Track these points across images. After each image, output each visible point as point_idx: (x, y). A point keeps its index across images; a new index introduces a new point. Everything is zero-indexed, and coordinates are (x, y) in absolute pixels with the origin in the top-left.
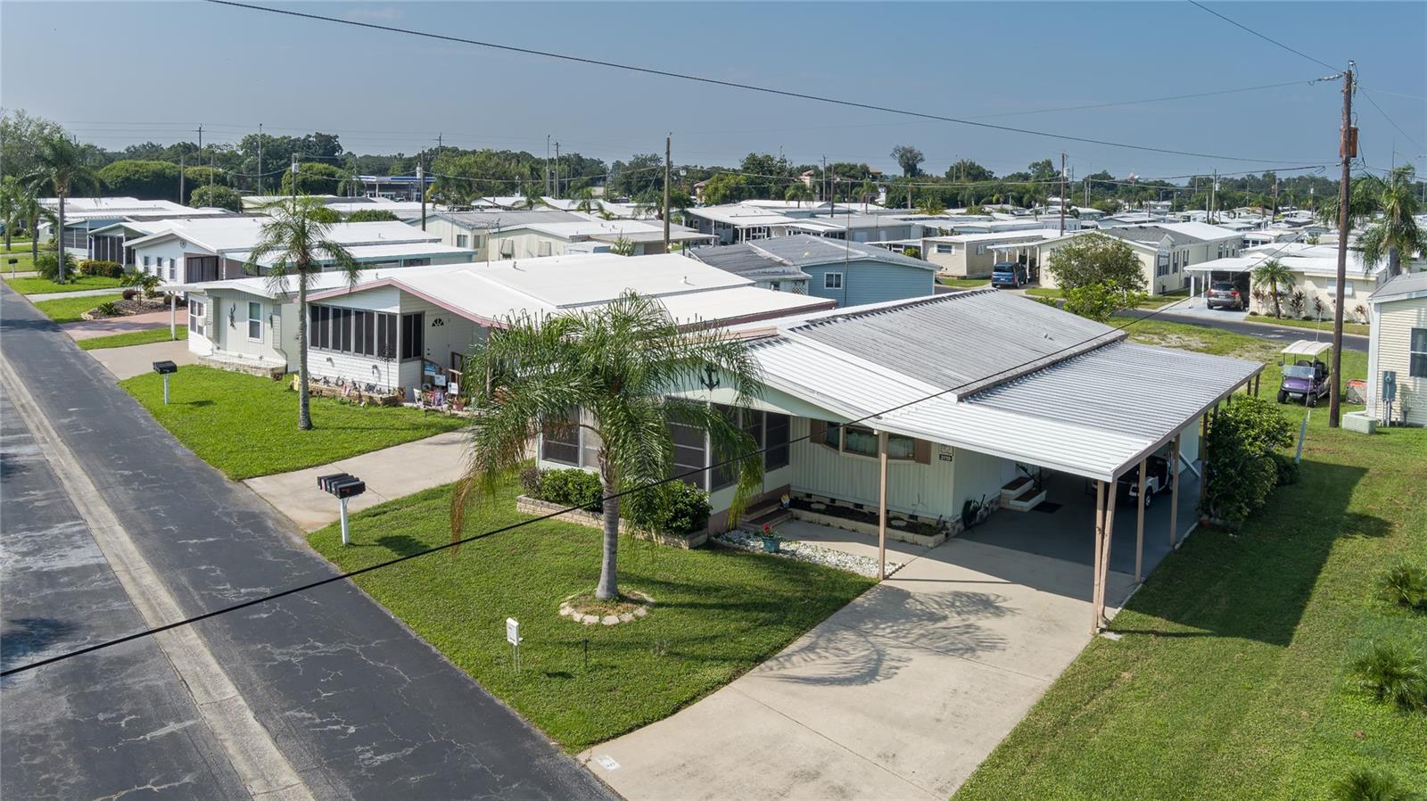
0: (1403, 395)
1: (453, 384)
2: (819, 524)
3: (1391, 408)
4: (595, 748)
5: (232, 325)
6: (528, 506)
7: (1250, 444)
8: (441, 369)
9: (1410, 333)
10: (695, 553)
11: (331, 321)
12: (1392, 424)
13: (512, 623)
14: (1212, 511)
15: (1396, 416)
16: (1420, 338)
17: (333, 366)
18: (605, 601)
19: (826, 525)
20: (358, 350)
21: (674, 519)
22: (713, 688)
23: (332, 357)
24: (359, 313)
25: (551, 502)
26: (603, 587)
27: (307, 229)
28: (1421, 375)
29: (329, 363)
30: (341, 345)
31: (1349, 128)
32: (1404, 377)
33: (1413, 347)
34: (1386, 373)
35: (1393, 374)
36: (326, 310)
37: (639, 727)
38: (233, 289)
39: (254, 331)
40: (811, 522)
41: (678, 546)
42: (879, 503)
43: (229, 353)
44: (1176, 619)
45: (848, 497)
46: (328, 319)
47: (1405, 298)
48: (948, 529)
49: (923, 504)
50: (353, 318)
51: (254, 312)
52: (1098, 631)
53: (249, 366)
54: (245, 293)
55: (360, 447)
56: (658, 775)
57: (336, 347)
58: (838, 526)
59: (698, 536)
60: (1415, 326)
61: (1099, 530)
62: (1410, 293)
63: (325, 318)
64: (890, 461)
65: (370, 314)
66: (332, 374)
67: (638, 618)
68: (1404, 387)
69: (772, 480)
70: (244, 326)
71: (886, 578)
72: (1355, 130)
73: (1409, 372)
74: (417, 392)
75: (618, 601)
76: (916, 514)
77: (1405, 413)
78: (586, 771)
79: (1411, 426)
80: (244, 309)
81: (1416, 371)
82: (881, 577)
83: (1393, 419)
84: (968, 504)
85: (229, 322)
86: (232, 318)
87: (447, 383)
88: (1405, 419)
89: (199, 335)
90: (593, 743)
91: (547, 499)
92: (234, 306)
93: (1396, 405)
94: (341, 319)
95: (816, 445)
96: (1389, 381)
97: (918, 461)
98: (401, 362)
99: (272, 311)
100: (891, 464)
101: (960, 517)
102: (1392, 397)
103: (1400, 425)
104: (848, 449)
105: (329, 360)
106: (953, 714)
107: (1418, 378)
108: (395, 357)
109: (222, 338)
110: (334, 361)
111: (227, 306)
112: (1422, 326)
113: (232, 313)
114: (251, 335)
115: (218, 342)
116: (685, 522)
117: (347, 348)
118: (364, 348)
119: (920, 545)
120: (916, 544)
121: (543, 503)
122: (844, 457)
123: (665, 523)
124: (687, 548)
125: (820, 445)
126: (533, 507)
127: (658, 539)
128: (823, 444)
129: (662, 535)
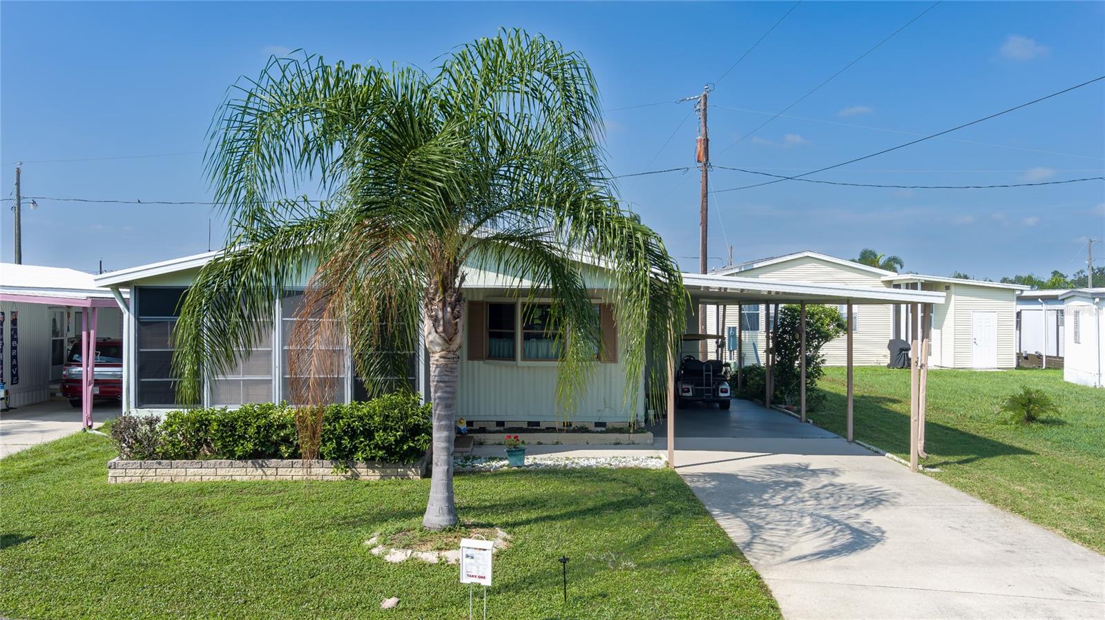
6: (130, 472)
34: (730, 329)
35: (735, 329)
40: (499, 444)
45: (520, 417)
49: (610, 408)
52: (921, 468)
58: (535, 441)
82: (671, 465)
96: (733, 334)
97: (604, 360)
104: (525, 357)
119: (638, 444)
120: (634, 444)
121: (160, 464)
122: (523, 367)
123: (388, 449)
124: (419, 478)
125: (481, 362)
126: (139, 471)
127: (368, 475)
128: (486, 361)
129: (377, 468)
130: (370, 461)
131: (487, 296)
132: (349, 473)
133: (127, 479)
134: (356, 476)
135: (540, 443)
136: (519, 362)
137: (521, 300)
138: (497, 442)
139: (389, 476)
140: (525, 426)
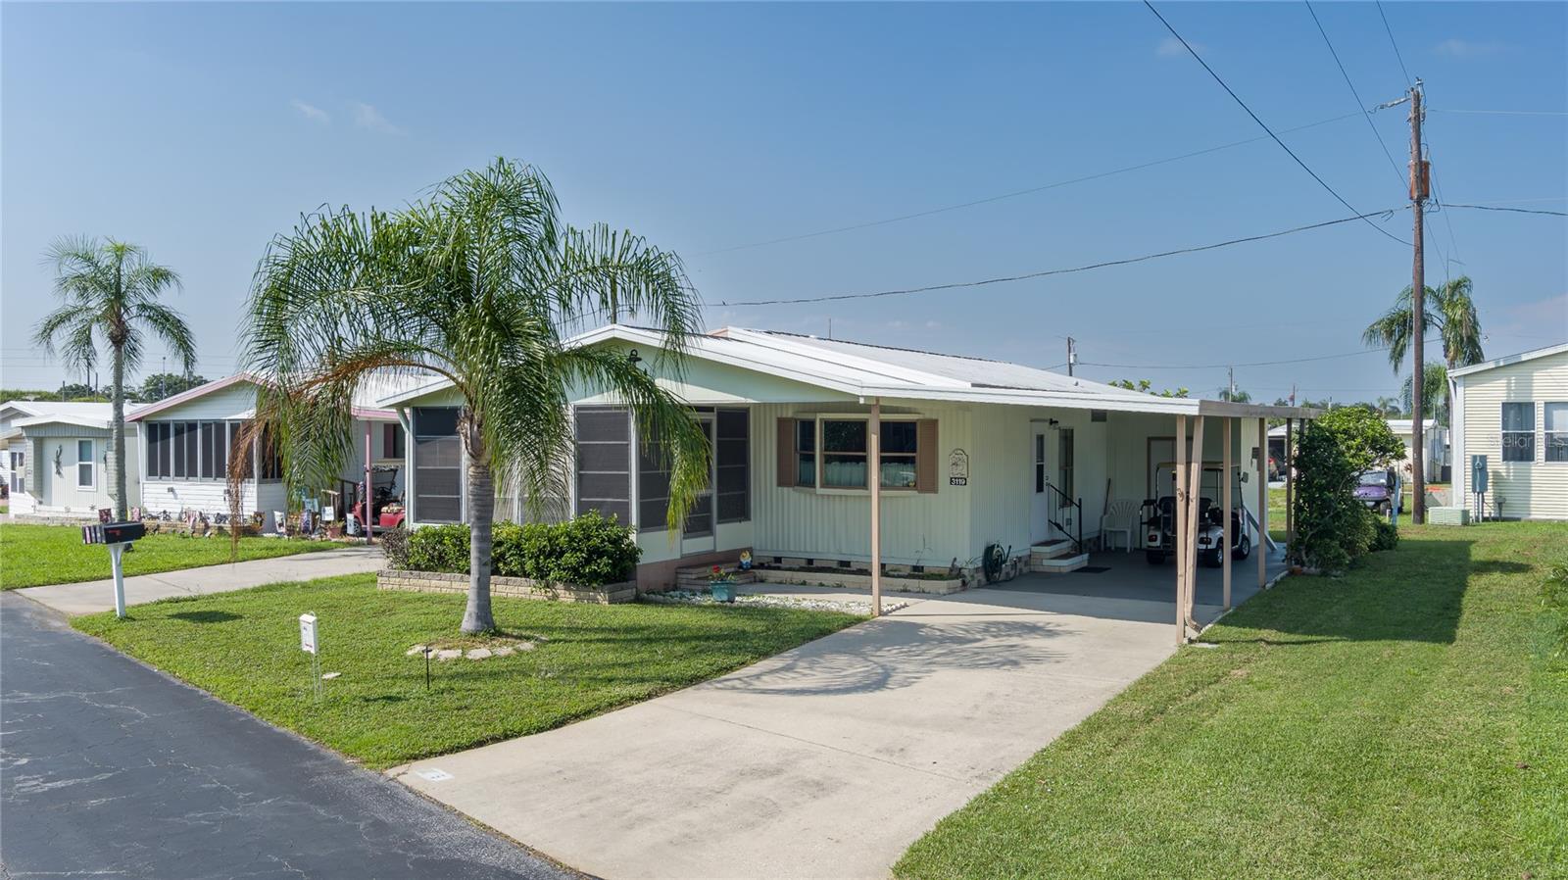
0: (1495, 484)
1: (326, 508)
2: (792, 583)
3: (1483, 501)
4: (415, 764)
5: (59, 473)
6: (392, 580)
7: (1353, 456)
8: (312, 490)
9: (1501, 409)
10: (616, 607)
11: (172, 440)
12: (1485, 519)
13: (308, 619)
14: (1304, 558)
15: (1489, 510)
16: (1512, 413)
17: (176, 498)
18: (474, 635)
19: (802, 584)
20: (207, 474)
21: (588, 561)
22: (621, 704)
23: (175, 487)
24: (206, 426)
25: (422, 570)
26: (470, 615)
27: (123, 290)
28: (1514, 459)
29: (171, 495)
30: (185, 470)
31: (1420, 161)
32: (1496, 462)
33: (1505, 426)
34: (1475, 457)
35: (1484, 458)
36: (165, 427)
37: (495, 740)
38: (58, 423)
39: (85, 477)
40: (781, 583)
41: (594, 600)
42: (871, 556)
43: (54, 508)
44: (1289, 631)
45: (831, 554)
46: (169, 437)
47: (1494, 366)
48: (964, 576)
49: (930, 549)
50: (199, 431)
51: (85, 451)
52: (1186, 641)
53: (76, 519)
54: (72, 425)
55: (187, 561)
56: (513, 783)
57: (179, 473)
58: (817, 583)
59: (622, 589)
60: (1504, 400)
61: (1182, 495)
62: (1497, 361)
63: (165, 436)
64: (883, 492)
65: (220, 426)
66: (174, 509)
67: (520, 653)
68: (1496, 474)
69: (726, 536)
70: (72, 471)
71: (881, 614)
72: (1427, 164)
73: (1501, 457)
74: (278, 516)
75: (493, 634)
76: (921, 564)
77: (1500, 504)
78: (397, 785)
79: (1504, 520)
80: (72, 449)
81: (1509, 455)
82: (876, 613)
83: (1486, 515)
84: (989, 550)
85: (54, 470)
86: (58, 463)
87: (320, 508)
88: (1500, 514)
89: (22, 495)
90: (416, 758)
91: (418, 567)
92: (60, 447)
93: (1489, 495)
94: (185, 435)
95: (785, 489)
96: (1480, 467)
97: (923, 490)
98: (260, 483)
99: (105, 447)
100: (885, 497)
101: (980, 564)
102: (1483, 489)
103: (1495, 519)
104: (826, 484)
105: (171, 490)
106: (990, 712)
107: (1511, 463)
108: (252, 477)
109: (46, 491)
110: (177, 491)
111: (51, 448)
112: (1513, 399)
113: (58, 457)
114: (82, 482)
115: (42, 496)
116: (603, 565)
117: (192, 473)
118: (214, 469)
119: (929, 593)
120: (924, 592)
121: (412, 574)
122: (823, 496)
123: (575, 570)
124: (607, 603)
125: (791, 489)
126: (398, 580)
127: (566, 597)
128: (796, 488)
129: (572, 590)
130: (569, 583)
131: (798, 412)
132: (550, 594)
133: (390, 587)
134: (556, 597)
135: (821, 585)
136: (819, 490)
137: (819, 417)
138: (778, 581)
139: (582, 599)
140: (835, 566)
